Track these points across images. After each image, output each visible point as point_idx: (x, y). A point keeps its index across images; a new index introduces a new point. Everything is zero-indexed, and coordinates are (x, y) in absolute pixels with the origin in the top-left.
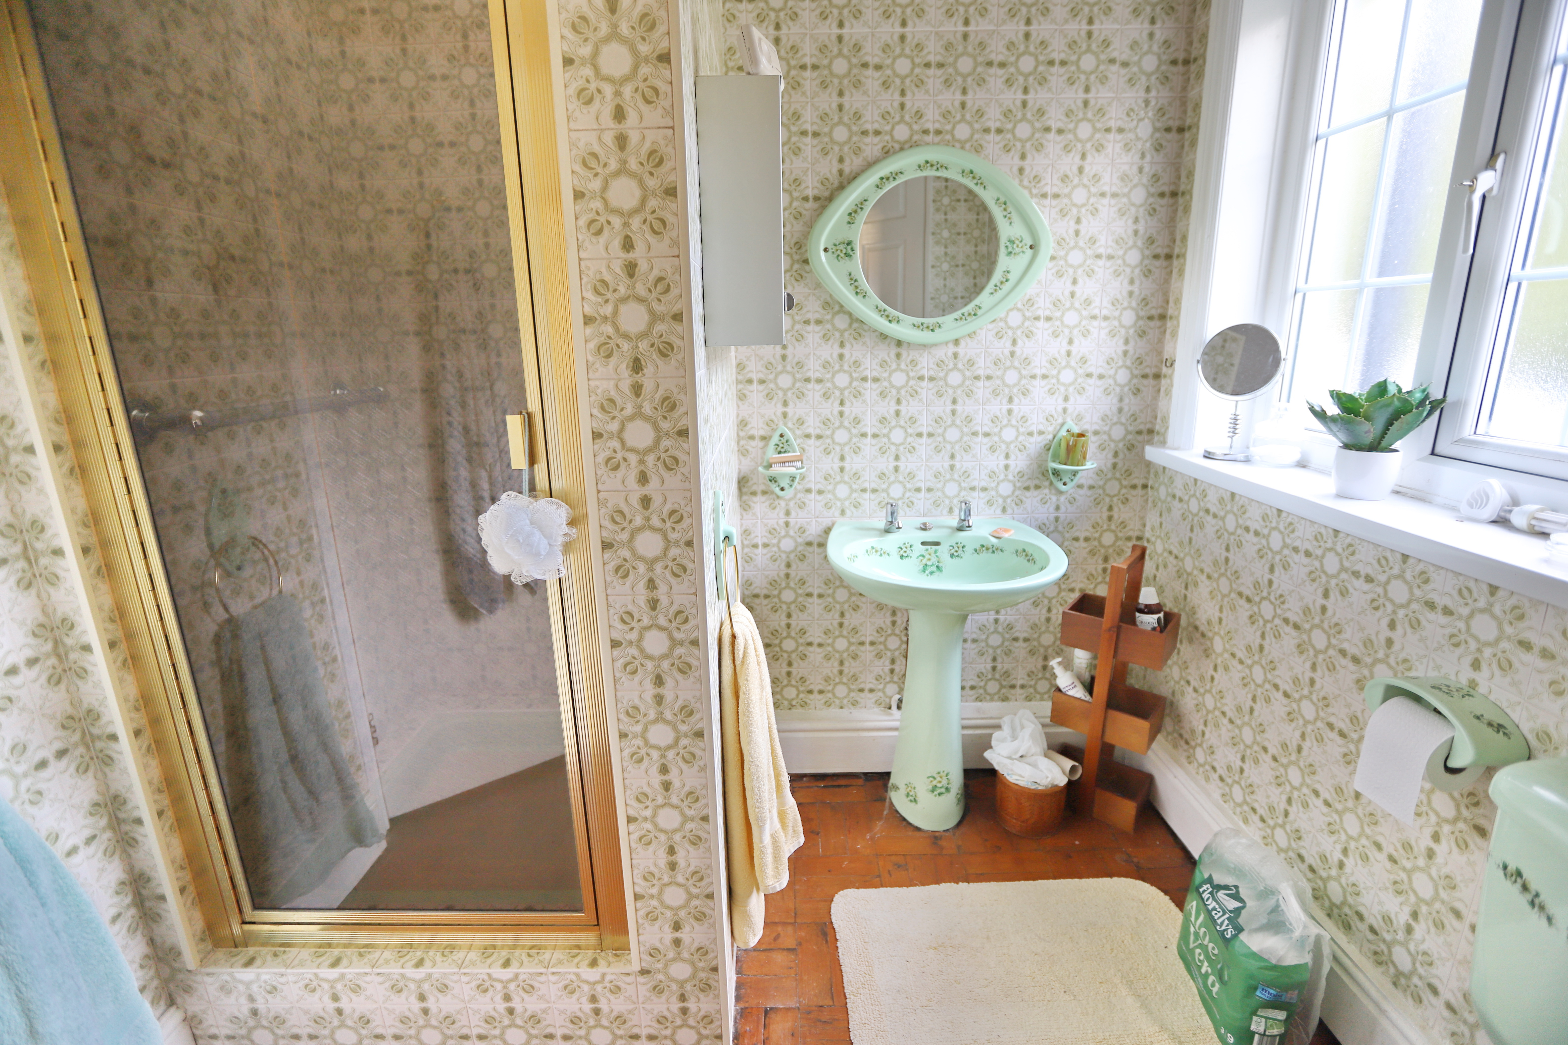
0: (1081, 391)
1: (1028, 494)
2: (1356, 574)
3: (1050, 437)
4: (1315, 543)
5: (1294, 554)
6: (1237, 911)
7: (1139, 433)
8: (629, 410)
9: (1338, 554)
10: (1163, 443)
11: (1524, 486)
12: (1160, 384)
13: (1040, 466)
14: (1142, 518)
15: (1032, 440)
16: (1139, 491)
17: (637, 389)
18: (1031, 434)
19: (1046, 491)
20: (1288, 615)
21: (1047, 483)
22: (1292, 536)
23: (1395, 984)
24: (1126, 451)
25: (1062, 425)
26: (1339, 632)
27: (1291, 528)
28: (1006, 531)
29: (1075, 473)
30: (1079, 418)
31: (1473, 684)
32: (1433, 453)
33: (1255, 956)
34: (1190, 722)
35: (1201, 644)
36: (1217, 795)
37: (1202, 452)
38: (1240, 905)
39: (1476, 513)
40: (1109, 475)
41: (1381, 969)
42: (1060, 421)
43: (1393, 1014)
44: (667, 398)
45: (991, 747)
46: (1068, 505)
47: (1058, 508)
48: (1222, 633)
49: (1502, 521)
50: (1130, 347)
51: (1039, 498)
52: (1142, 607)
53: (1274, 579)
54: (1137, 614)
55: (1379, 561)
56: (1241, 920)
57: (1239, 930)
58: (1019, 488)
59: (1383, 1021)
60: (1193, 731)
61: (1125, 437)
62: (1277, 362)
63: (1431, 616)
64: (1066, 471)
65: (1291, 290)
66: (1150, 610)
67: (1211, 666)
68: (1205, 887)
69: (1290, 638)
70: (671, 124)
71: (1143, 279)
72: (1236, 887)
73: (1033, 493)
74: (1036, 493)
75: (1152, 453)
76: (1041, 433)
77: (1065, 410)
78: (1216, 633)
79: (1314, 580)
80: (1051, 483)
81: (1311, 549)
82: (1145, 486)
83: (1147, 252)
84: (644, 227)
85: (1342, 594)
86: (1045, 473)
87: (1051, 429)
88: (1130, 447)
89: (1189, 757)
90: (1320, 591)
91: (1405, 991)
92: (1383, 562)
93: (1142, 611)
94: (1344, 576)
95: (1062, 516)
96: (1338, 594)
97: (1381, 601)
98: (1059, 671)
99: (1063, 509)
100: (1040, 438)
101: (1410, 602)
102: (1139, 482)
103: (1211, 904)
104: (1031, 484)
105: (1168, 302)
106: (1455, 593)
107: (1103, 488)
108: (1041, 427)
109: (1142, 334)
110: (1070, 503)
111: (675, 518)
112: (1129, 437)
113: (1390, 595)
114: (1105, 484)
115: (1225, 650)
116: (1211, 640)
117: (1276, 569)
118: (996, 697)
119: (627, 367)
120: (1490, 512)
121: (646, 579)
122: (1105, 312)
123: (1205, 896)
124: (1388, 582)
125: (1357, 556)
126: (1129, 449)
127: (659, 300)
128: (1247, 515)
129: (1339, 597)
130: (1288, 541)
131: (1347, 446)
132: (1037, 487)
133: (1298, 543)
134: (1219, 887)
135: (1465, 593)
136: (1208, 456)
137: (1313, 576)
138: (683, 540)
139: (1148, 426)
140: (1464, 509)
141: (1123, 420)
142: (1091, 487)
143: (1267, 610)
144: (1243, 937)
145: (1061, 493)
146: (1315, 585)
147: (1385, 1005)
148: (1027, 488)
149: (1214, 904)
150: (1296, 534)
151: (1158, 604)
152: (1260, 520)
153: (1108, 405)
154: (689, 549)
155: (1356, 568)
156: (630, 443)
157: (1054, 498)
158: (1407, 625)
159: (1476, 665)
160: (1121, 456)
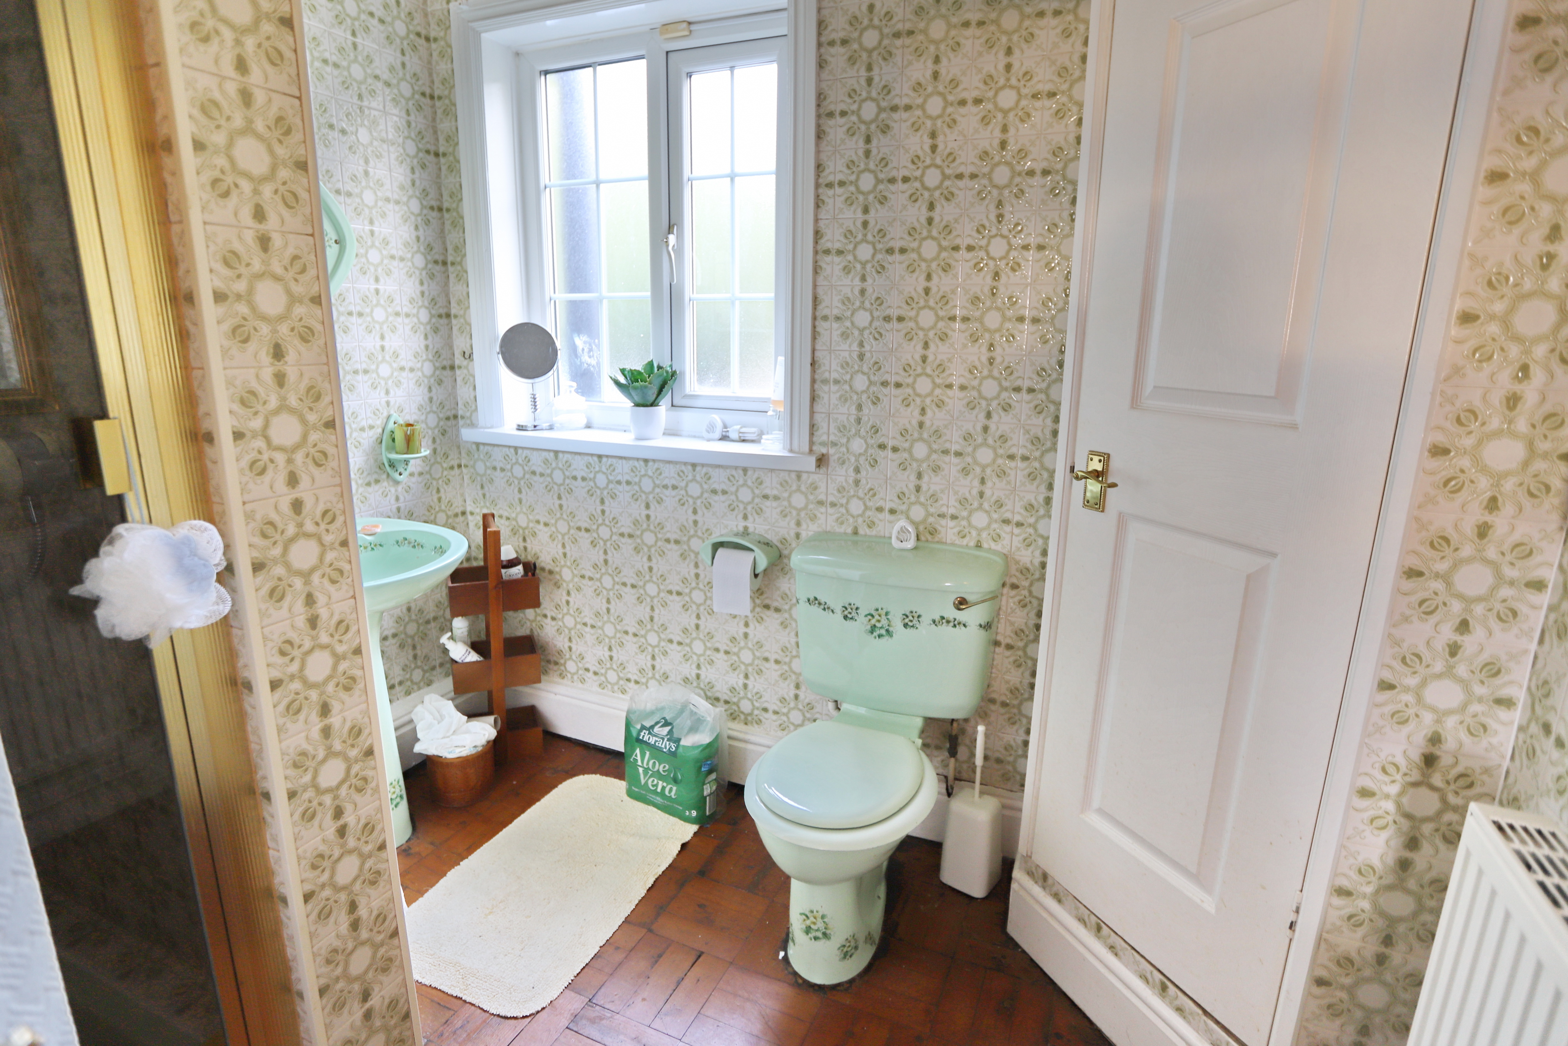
0: (398, 384)
1: (370, 489)
2: (665, 487)
3: (380, 430)
4: (632, 474)
5: (618, 486)
6: (670, 732)
7: (448, 419)
8: (273, 403)
9: (650, 477)
10: (472, 425)
11: (728, 417)
12: (455, 374)
13: (376, 461)
14: (462, 495)
15: (365, 435)
16: (456, 471)
17: (280, 379)
18: (362, 429)
19: (385, 484)
20: (623, 530)
21: (384, 476)
22: (613, 474)
23: (746, 724)
24: (441, 436)
25: (389, 417)
26: (663, 528)
27: (612, 468)
28: (376, 526)
29: (407, 462)
30: (401, 410)
31: (746, 528)
32: (672, 406)
33: (693, 747)
34: (555, 646)
35: (551, 580)
36: (596, 688)
37: (515, 427)
38: (669, 728)
39: (711, 435)
40: (432, 461)
41: (736, 722)
42: (385, 414)
43: (753, 738)
44: (312, 387)
45: (418, 740)
46: (406, 494)
47: (397, 499)
48: (568, 564)
49: (724, 438)
50: (429, 342)
51: (380, 492)
52: (505, 563)
53: (605, 508)
54: (503, 571)
55: (679, 474)
56: (675, 735)
57: (678, 741)
58: (362, 485)
59: (750, 747)
60: (560, 652)
61: (438, 424)
62: (555, 351)
63: (716, 498)
64: (400, 461)
65: (547, 299)
66: (511, 564)
67: (564, 593)
68: (642, 734)
69: (627, 545)
70: (298, 94)
71: (430, 281)
72: (664, 718)
73: (375, 487)
74: (376, 487)
75: (468, 435)
76: (371, 427)
77: (388, 403)
78: (562, 567)
79: (637, 500)
80: (388, 475)
81: (630, 479)
82: (460, 466)
83: (429, 258)
84: (275, 197)
85: (658, 503)
86: (381, 467)
87: (379, 422)
88: (444, 433)
89: (561, 675)
90: (643, 506)
91: (752, 723)
92: (681, 474)
93: (505, 567)
94: (657, 490)
95: (402, 505)
96: (656, 503)
97: (685, 499)
98: (450, 645)
99: (402, 498)
100: (371, 433)
101: (702, 494)
102: (455, 463)
103: (652, 740)
104: (371, 479)
105: (450, 303)
106: (726, 481)
107: (429, 472)
108: (370, 422)
109: (436, 330)
110: (407, 492)
111: (328, 518)
112: (442, 423)
113: (690, 493)
114: (430, 468)
115: (574, 576)
116: (560, 573)
117: (606, 501)
118: (422, 684)
119: (267, 354)
120: (718, 435)
121: (304, 596)
122: (405, 310)
123: (646, 738)
124: (687, 486)
125: (663, 475)
126: (443, 435)
127: (296, 280)
128: (572, 467)
129: (657, 505)
130: (611, 478)
131: (637, 405)
132: (377, 481)
133: (619, 478)
134: (652, 727)
135: (732, 478)
136: (521, 428)
137: (635, 497)
138: (338, 542)
139: (453, 412)
140: (705, 434)
141: (434, 409)
142: (421, 474)
143: (604, 532)
144: (682, 743)
145: (397, 483)
146: (638, 503)
147: (747, 737)
148: (369, 484)
149: (655, 738)
150: (616, 471)
151: (517, 558)
152: (585, 468)
153: (419, 395)
154: (344, 549)
155: (665, 483)
156: (276, 441)
157: (393, 490)
158: (704, 508)
159: (745, 517)
160: (438, 441)
